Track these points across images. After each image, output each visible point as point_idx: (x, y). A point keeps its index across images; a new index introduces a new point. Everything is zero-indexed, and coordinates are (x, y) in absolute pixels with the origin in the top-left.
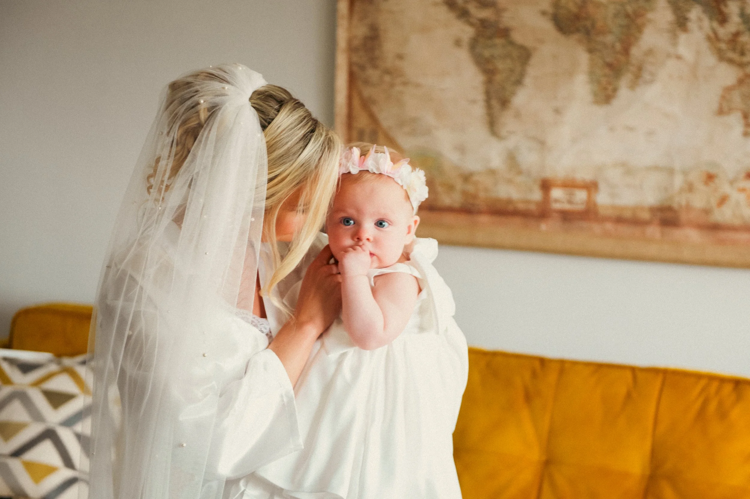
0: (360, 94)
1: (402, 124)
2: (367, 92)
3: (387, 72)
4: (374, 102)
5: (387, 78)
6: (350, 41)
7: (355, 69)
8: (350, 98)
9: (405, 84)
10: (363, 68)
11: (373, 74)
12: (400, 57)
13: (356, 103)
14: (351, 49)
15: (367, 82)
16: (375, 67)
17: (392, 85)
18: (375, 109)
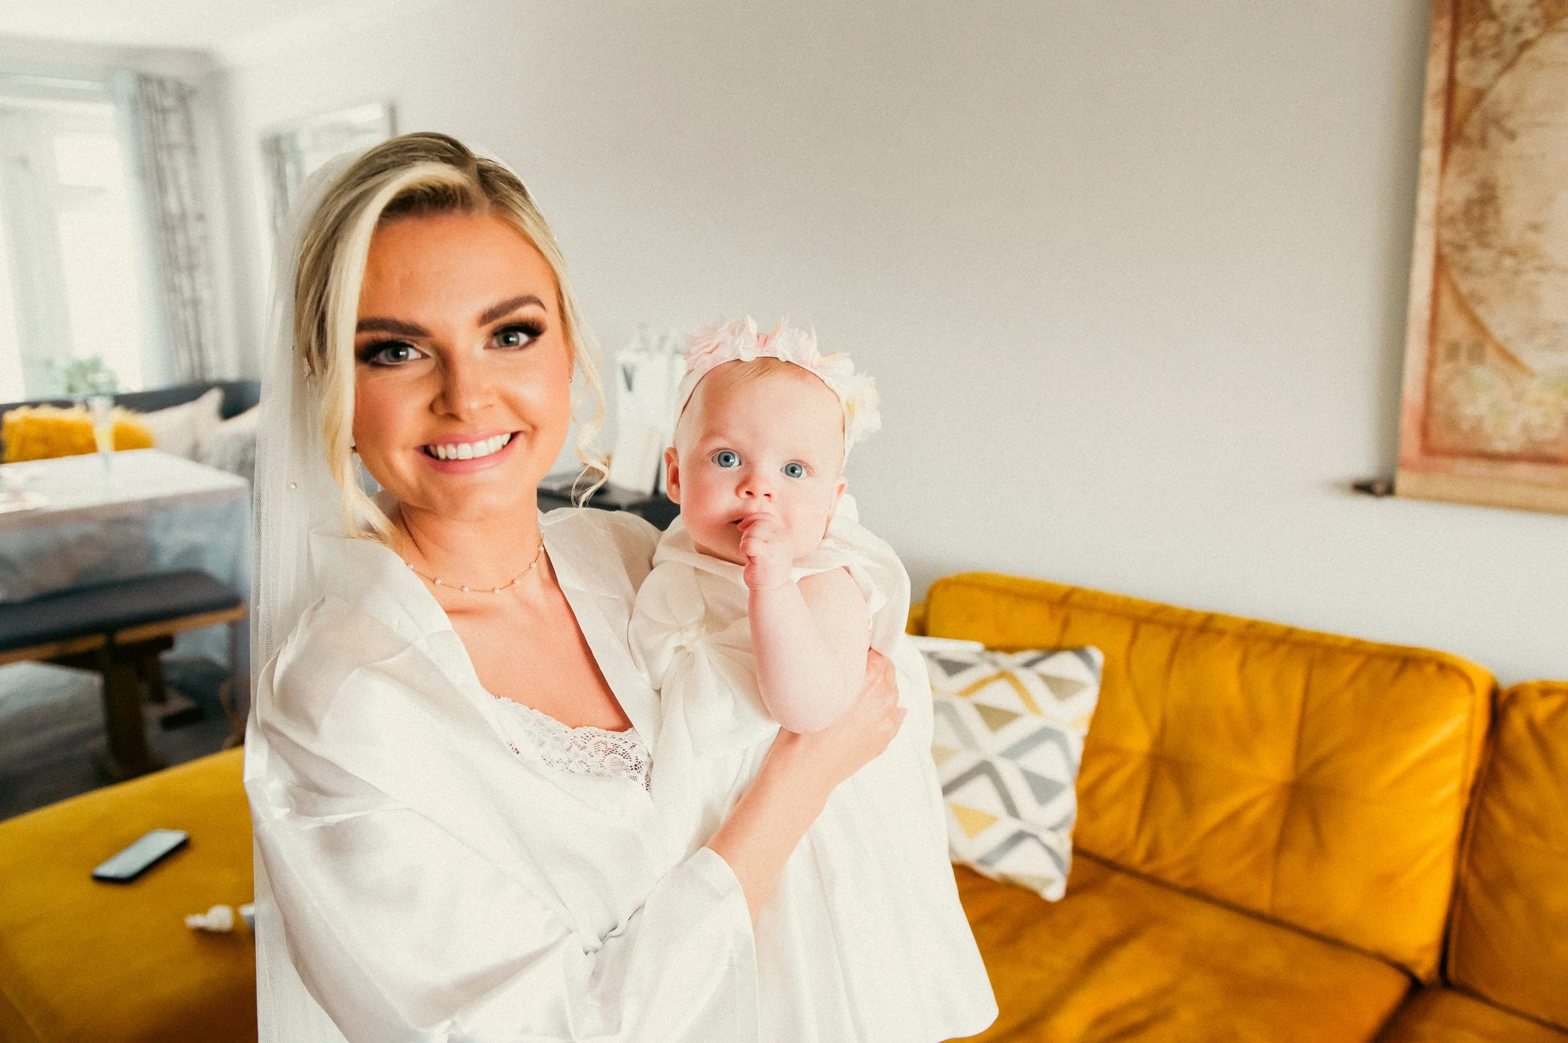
0: (1455, 289)
1: (1532, 332)
2: (1465, 286)
3: (1511, 253)
4: (1481, 300)
5: (1508, 262)
6: (1439, 208)
7: (1446, 250)
8: (1435, 295)
9: (1542, 269)
10: (1461, 248)
11: (1480, 257)
12: (1535, 227)
13: (1446, 301)
14: (1442, 220)
15: (1467, 270)
16: (1485, 245)
17: (1517, 273)
18: (1480, 311)
